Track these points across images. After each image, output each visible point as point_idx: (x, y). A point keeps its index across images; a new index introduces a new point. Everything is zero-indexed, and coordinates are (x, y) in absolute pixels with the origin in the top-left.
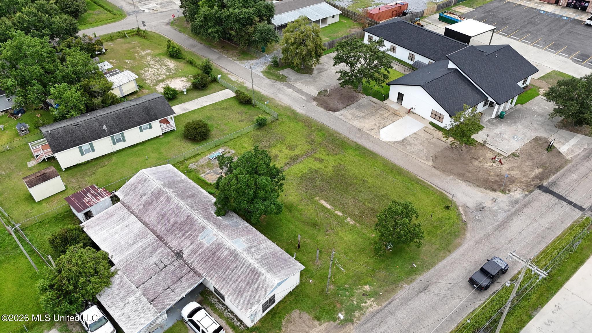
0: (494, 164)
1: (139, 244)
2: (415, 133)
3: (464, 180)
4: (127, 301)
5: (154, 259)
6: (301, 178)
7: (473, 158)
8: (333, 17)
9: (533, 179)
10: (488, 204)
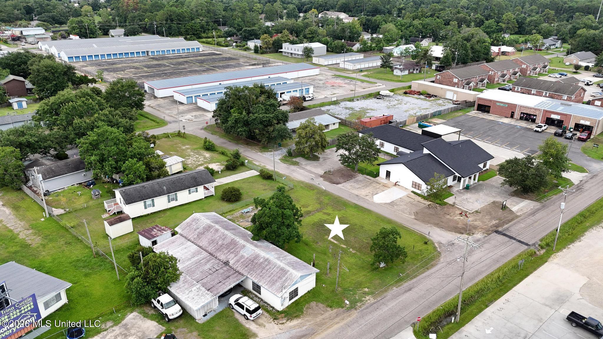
0: (461, 218)
1: (196, 258)
2: (400, 198)
3: (439, 228)
4: (190, 290)
5: (208, 266)
6: (313, 224)
7: (445, 213)
8: (334, 124)
9: (491, 227)
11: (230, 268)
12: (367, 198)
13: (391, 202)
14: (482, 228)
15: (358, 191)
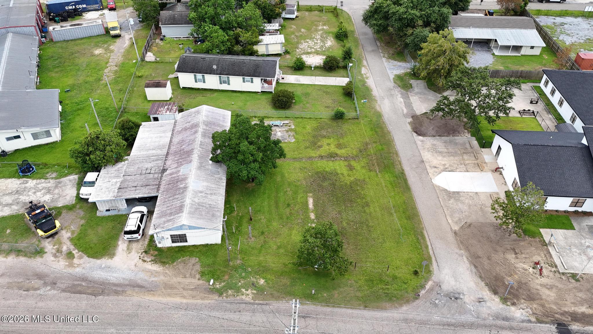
0: (531, 270)
2: (476, 193)
6: (317, 173)
8: (532, 47)
10: (468, 299)
11: (159, 178)
12: (431, 171)
13: (454, 192)
14: (543, 306)
15: (433, 156)
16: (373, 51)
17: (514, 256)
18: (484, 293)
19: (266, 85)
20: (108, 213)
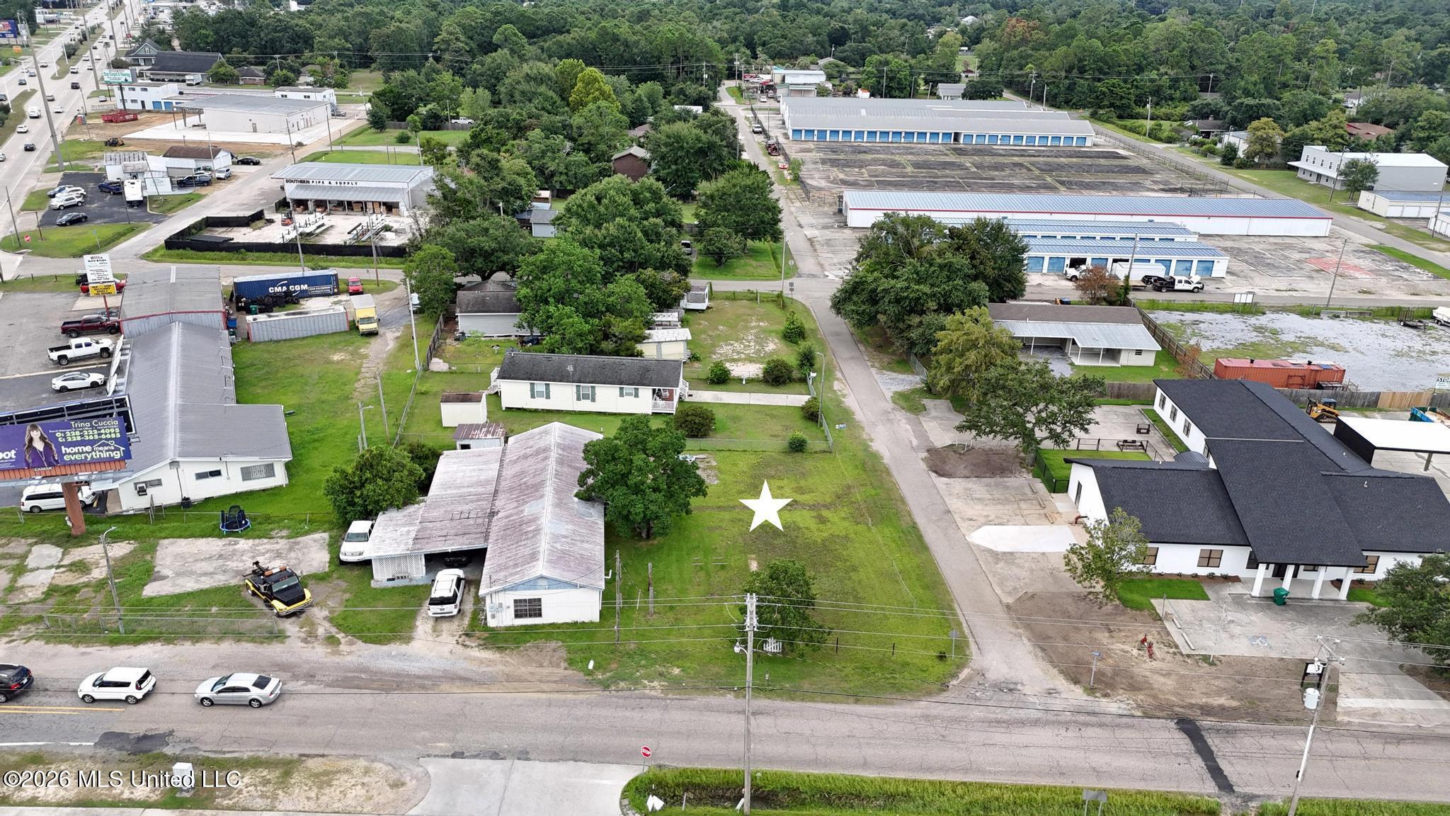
0: (1135, 652)
2: (1043, 553)
3: (1035, 645)
4: (397, 529)
7: (1106, 626)
8: (1139, 352)
10: (1031, 689)
11: (486, 524)
13: (1004, 553)
14: (1155, 697)
15: (967, 504)
16: (852, 358)
17: (1107, 634)
18: (1057, 682)
19: (661, 402)
20: (391, 584)
